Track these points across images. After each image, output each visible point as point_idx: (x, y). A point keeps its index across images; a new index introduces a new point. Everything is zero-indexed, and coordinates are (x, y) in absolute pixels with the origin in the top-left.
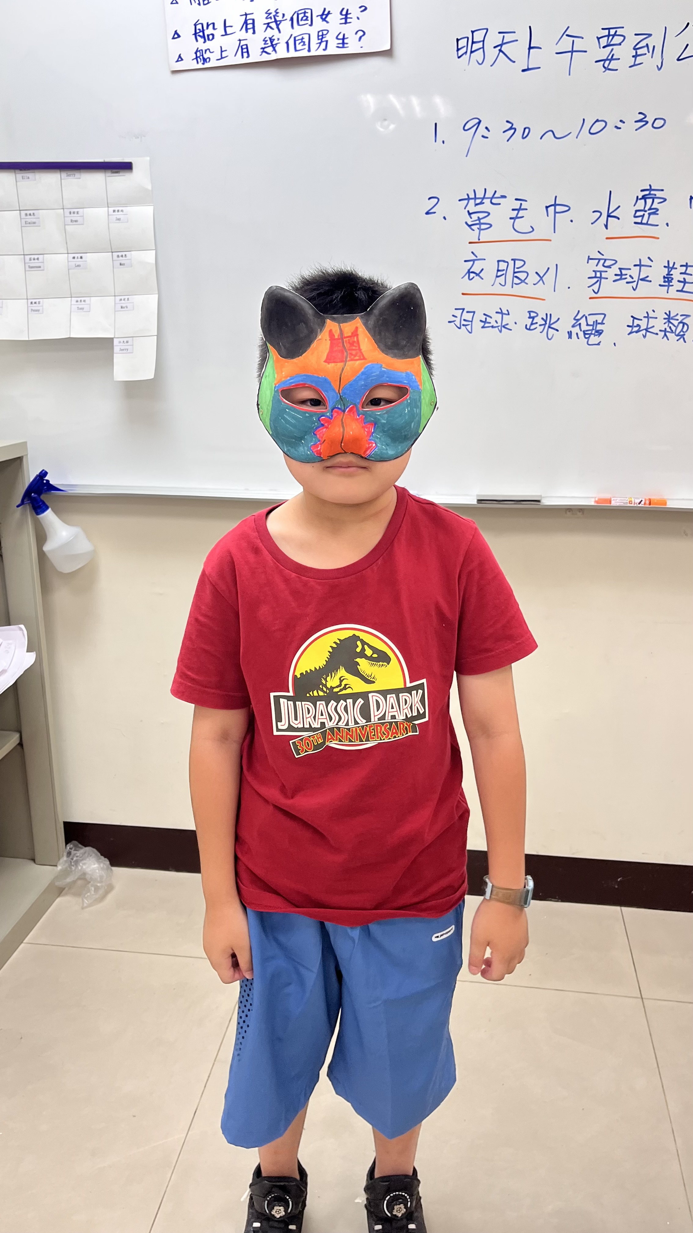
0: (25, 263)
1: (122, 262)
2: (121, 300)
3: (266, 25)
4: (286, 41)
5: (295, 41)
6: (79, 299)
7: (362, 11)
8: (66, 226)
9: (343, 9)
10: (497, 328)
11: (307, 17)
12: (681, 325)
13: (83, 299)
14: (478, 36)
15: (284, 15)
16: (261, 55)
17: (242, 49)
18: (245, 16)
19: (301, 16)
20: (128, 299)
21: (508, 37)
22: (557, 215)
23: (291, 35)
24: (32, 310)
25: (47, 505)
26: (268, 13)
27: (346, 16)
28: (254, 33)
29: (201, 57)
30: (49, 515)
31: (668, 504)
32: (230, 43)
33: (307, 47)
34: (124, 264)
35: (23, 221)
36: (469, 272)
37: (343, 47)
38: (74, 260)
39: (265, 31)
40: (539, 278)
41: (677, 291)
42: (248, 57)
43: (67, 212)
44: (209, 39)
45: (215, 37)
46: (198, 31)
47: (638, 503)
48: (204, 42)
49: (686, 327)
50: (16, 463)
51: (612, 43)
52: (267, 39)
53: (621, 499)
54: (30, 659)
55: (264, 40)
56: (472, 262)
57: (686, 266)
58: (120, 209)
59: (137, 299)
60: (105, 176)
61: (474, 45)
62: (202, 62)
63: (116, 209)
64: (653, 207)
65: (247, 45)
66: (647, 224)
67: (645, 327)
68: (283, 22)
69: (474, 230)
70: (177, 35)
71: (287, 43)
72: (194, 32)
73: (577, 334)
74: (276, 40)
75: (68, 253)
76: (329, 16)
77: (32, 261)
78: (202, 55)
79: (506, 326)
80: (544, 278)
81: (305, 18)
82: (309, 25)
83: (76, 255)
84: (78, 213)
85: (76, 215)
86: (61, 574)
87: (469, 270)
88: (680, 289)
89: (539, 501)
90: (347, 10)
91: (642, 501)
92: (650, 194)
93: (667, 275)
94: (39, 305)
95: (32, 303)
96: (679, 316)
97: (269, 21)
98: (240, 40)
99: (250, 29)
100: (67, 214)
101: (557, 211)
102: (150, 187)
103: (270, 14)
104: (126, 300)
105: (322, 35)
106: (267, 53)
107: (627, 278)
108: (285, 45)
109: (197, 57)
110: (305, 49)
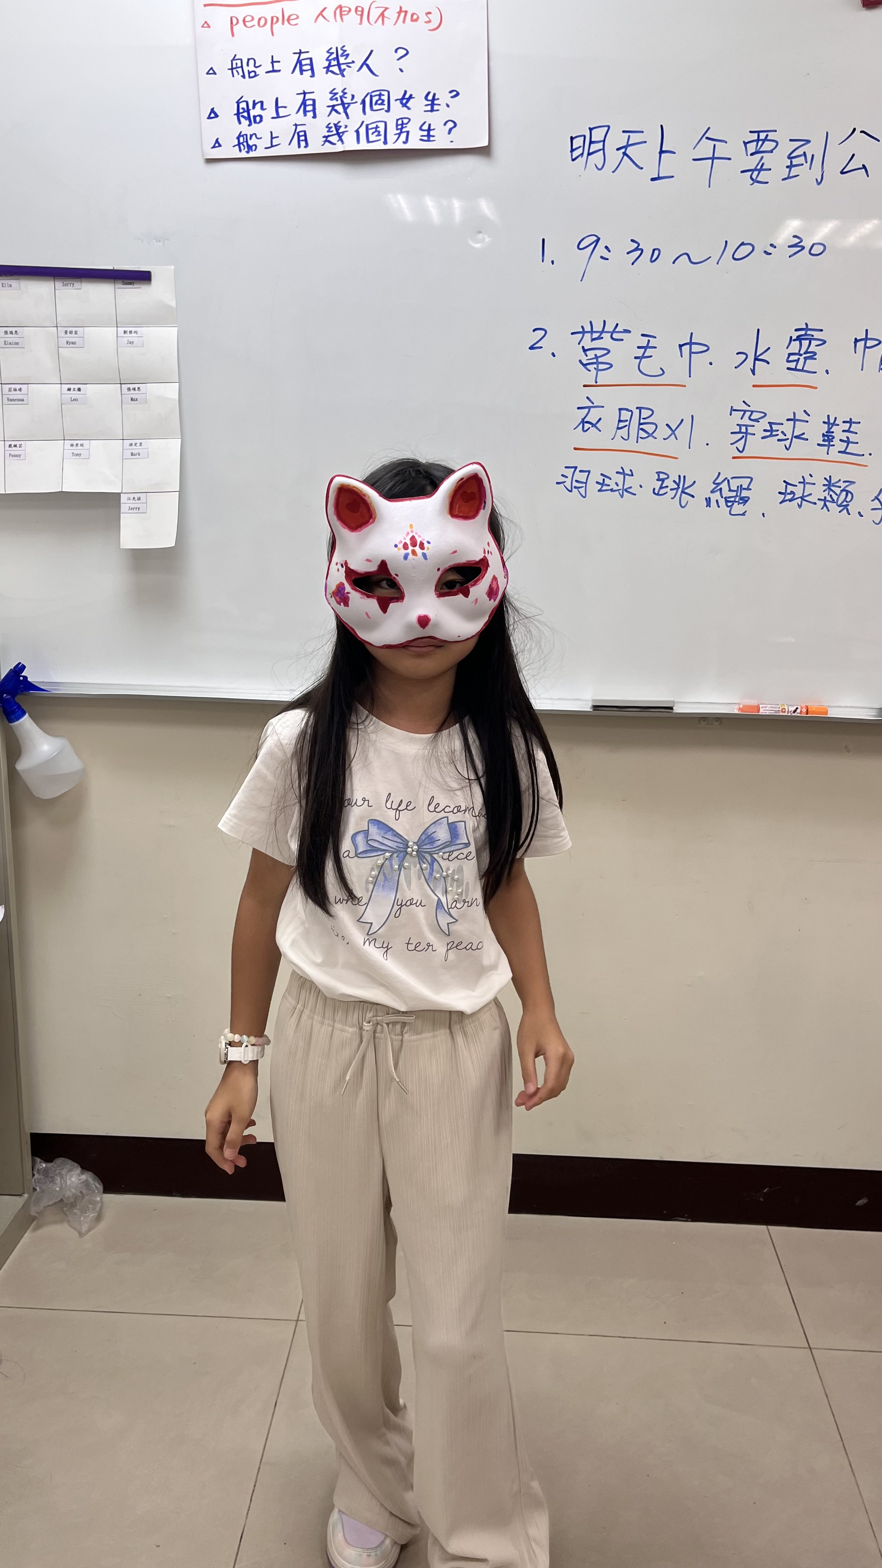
0: (2, 395)
1: (134, 397)
2: (131, 445)
3: (330, 108)
4: (356, 129)
5: (367, 129)
6: (75, 442)
7: (452, 97)
8: (60, 349)
9: (429, 93)
10: (618, 492)
11: (383, 101)
12: (844, 493)
13: (79, 442)
14: (598, 135)
15: (353, 96)
16: (323, 145)
17: (299, 136)
18: (303, 95)
19: (375, 99)
20: (141, 444)
21: (635, 138)
22: (692, 355)
23: (363, 122)
24: (10, 454)
25: (23, 709)
26: (333, 93)
27: (432, 102)
28: (315, 117)
29: (245, 144)
30: (25, 723)
31: (828, 712)
32: (284, 128)
33: (382, 138)
34: (136, 400)
35: (2, 340)
36: (583, 422)
37: (429, 140)
38: (69, 392)
39: (328, 116)
40: (670, 432)
41: (839, 452)
43: (62, 330)
44: (255, 122)
45: (264, 119)
46: (241, 111)
47: (792, 711)
48: (249, 125)
49: (850, 495)
51: (762, 149)
52: (332, 125)
53: (771, 706)
55: (327, 127)
56: (587, 410)
57: (850, 422)
58: (133, 329)
59: (153, 445)
60: (115, 288)
61: (592, 145)
62: (246, 150)
63: (128, 329)
64: (809, 351)
65: (305, 132)
66: (802, 370)
67: (801, 495)
68: (352, 105)
69: (590, 371)
70: (213, 114)
71: (357, 132)
72: (236, 112)
73: (717, 501)
74: (343, 127)
75: (61, 384)
76: (412, 100)
77: (13, 392)
78: (247, 142)
79: (628, 490)
80: (676, 432)
81: (380, 102)
82: (385, 111)
83: (72, 387)
84: (76, 333)
85: (73, 335)
86: (38, 799)
87: (583, 419)
88: (843, 450)
89: (671, 708)
90: (434, 95)
91: (797, 708)
92: (806, 334)
93: (826, 432)
94: (20, 449)
95: (10, 446)
96: (842, 482)
97: (334, 102)
98: (296, 125)
99: (309, 111)
100: (62, 334)
101: (692, 351)
102: (173, 304)
103: (336, 94)
104: (138, 445)
105: (403, 124)
106: (330, 142)
107: (778, 435)
108: (355, 134)
109: (239, 144)
110: (380, 140)
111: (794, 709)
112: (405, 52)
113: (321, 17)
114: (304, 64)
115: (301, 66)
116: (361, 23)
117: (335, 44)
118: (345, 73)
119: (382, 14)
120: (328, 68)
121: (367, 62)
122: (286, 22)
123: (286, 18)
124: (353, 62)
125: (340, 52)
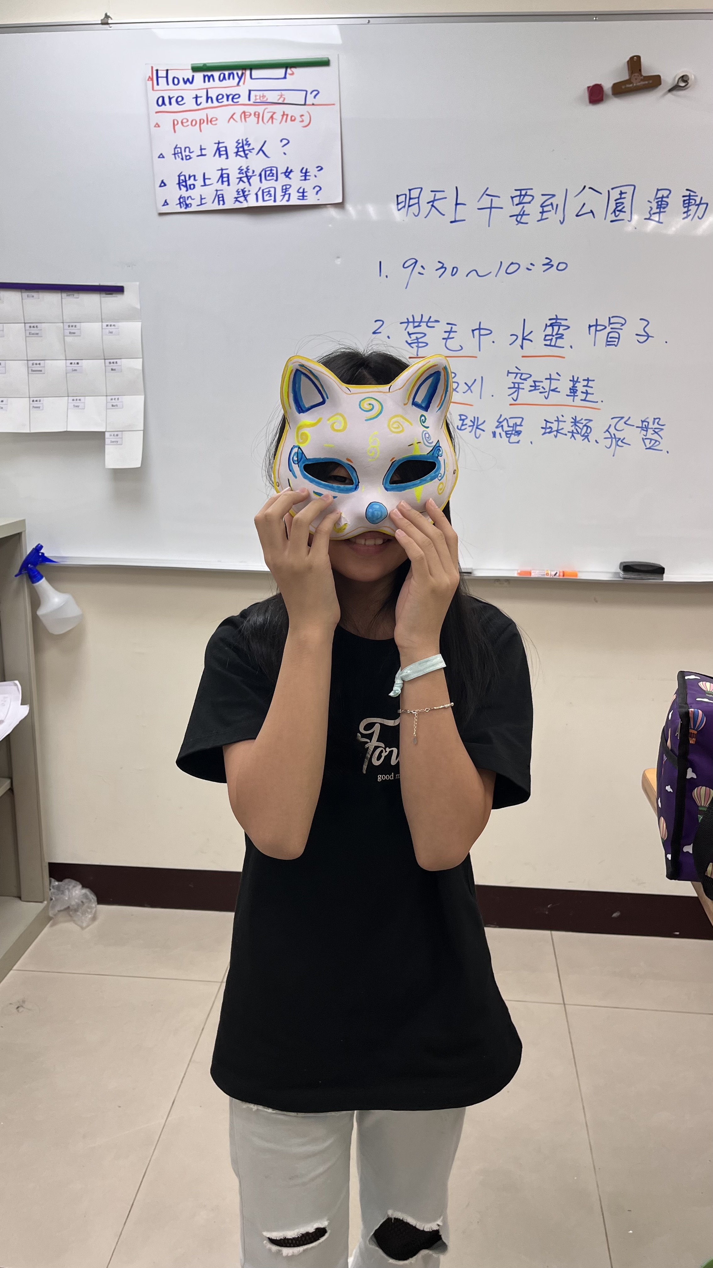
0: (28, 367)
1: (113, 368)
2: (112, 399)
3: (239, 179)
4: (255, 192)
5: (263, 193)
6: (75, 398)
7: (319, 171)
8: (65, 337)
9: (303, 168)
11: (273, 174)
12: (585, 428)
13: (78, 398)
14: (415, 194)
15: (253, 172)
16: (234, 203)
17: (219, 198)
18: (220, 171)
19: (268, 173)
21: (439, 196)
22: (481, 336)
23: (260, 188)
24: (33, 407)
25: (41, 575)
26: (240, 169)
27: (305, 174)
28: (229, 185)
29: (184, 203)
30: (43, 584)
31: (578, 575)
32: (209, 193)
33: (273, 198)
34: (115, 370)
35: (28, 332)
37: (303, 199)
38: (71, 365)
39: (238, 184)
40: (467, 388)
41: (581, 400)
42: (224, 204)
43: (66, 325)
44: (190, 188)
45: (196, 186)
46: (181, 181)
47: (553, 575)
48: (187, 190)
49: (589, 429)
50: (16, 539)
51: (524, 201)
52: (240, 190)
53: (539, 571)
54: (24, 711)
55: (237, 191)
57: (588, 380)
58: (112, 324)
59: (126, 399)
60: (101, 297)
61: (411, 201)
62: (185, 206)
63: (109, 324)
64: (559, 333)
65: (222, 195)
66: (555, 346)
67: (556, 429)
68: (253, 177)
69: (413, 348)
70: (163, 184)
71: (257, 194)
72: (177, 182)
73: (500, 434)
74: (248, 191)
75: (66, 360)
76: (292, 174)
77: (35, 366)
78: (185, 201)
80: (471, 388)
81: (271, 175)
82: (275, 180)
83: (73, 361)
84: (75, 326)
85: (74, 328)
86: (52, 635)
88: (583, 398)
89: (470, 573)
90: (307, 169)
91: (557, 573)
92: (556, 322)
93: (573, 387)
94: (40, 403)
95: (33, 401)
96: (584, 420)
97: (241, 175)
98: (217, 191)
99: (225, 181)
100: (67, 327)
101: (481, 333)
102: (138, 307)
103: (242, 170)
104: (117, 399)
105: (286, 189)
106: (239, 201)
107: (539, 389)
108: (255, 196)
109: (180, 203)
110: (271, 200)
111: (554, 573)
112: (286, 142)
113: (232, 119)
114: (221, 151)
115: (220, 152)
116: (258, 123)
117: (241, 137)
118: (248, 156)
119: (272, 117)
120: (237, 153)
121: (263, 149)
122: (209, 123)
123: (209, 119)
124: (253, 149)
125: (245, 142)
